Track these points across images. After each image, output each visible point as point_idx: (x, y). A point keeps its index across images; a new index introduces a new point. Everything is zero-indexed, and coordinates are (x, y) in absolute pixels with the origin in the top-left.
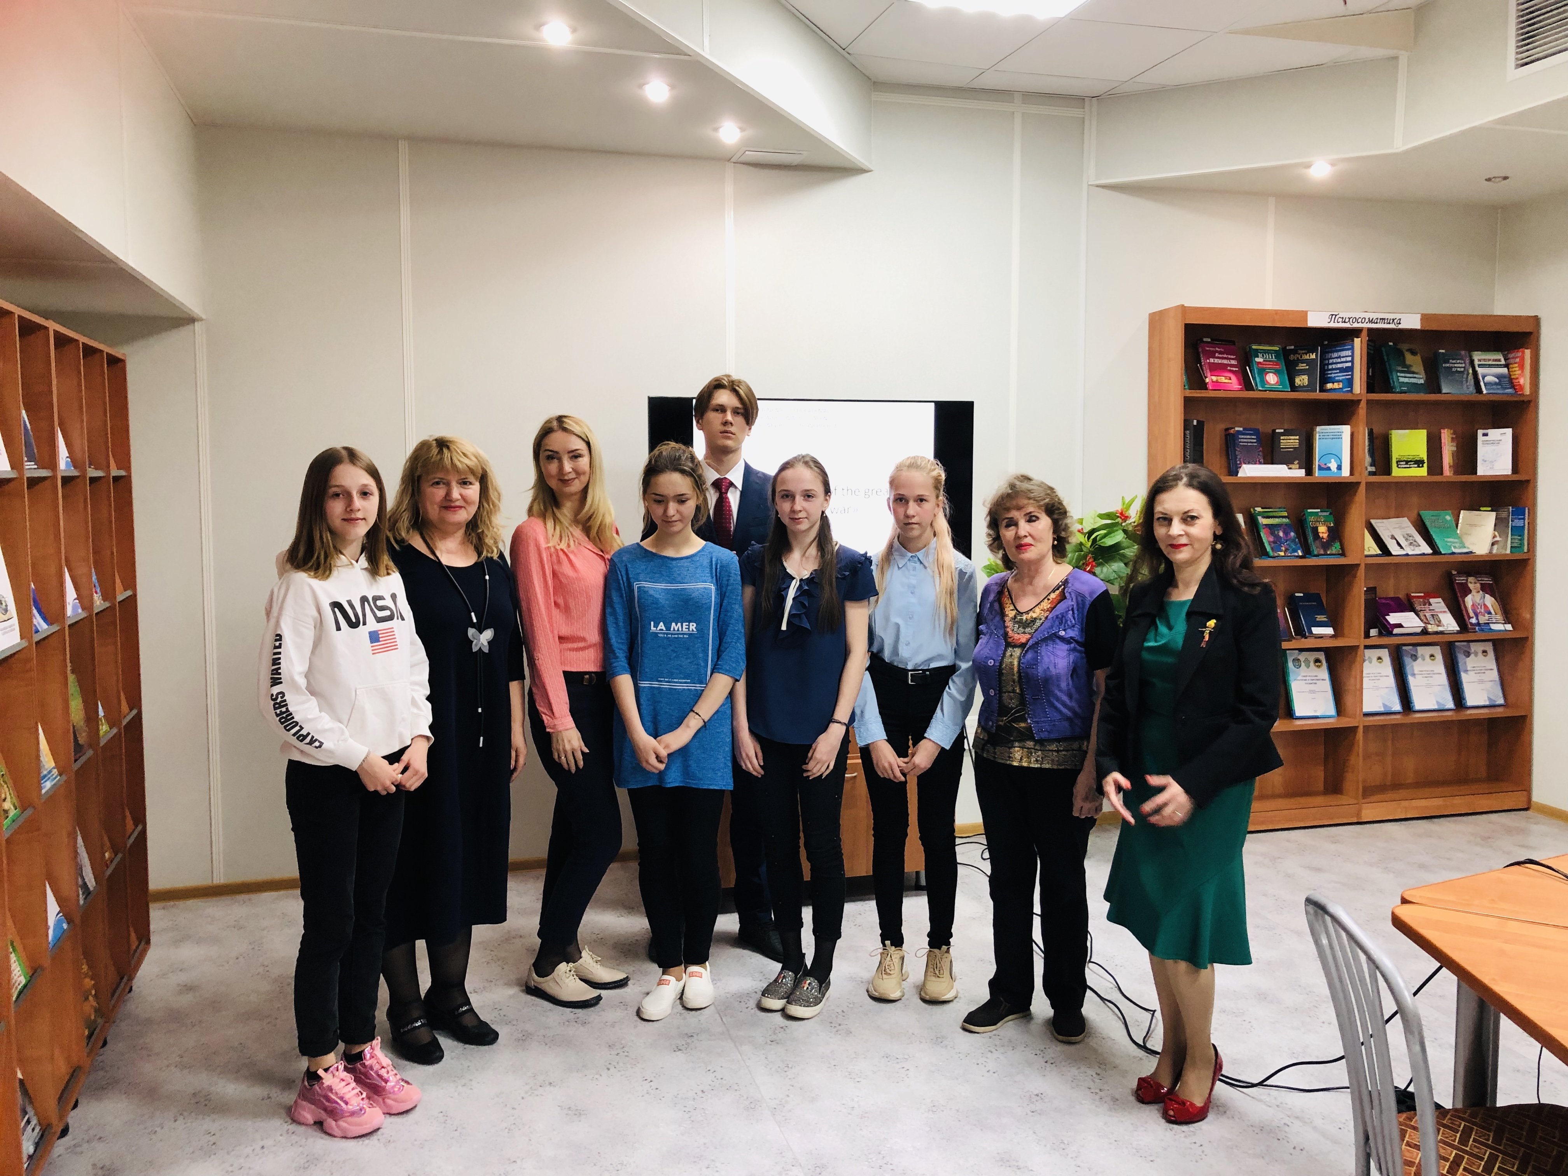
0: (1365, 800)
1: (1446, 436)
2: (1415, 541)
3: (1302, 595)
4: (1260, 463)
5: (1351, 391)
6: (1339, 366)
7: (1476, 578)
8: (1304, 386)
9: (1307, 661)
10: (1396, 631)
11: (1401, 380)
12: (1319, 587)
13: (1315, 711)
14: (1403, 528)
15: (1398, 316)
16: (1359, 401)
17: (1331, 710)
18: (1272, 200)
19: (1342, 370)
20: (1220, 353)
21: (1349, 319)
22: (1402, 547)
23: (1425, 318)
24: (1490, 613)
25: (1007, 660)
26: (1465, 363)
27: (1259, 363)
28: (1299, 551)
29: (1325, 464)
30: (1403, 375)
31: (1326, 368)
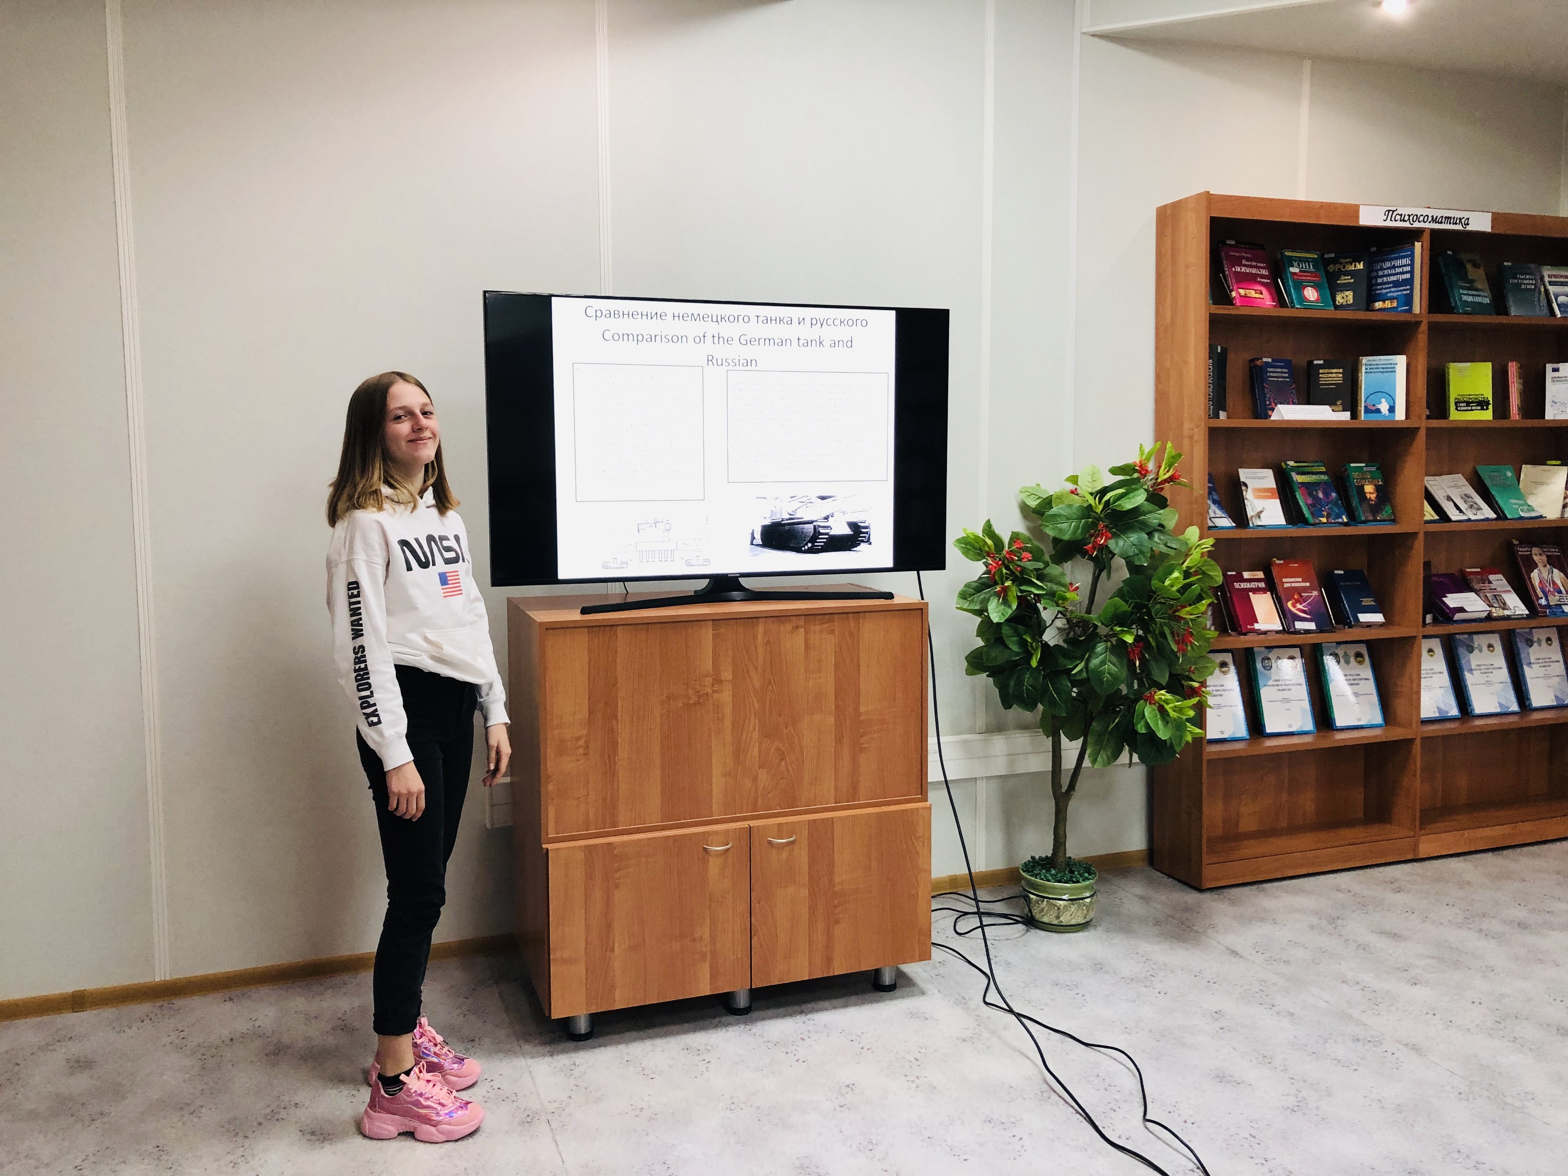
0: (1424, 830)
1: (1513, 369)
2: (1476, 504)
3: (1346, 572)
4: (1294, 403)
5: (1410, 311)
6: (1394, 278)
7: (1542, 548)
8: (1348, 305)
9: (1346, 655)
10: (1458, 616)
11: (1465, 298)
12: (1363, 562)
13: (1358, 720)
14: (1459, 486)
15: (1465, 215)
16: (1419, 323)
17: (1377, 719)
18: (1307, 65)
19: (1396, 284)
20: (1248, 259)
21: (1409, 216)
22: (1461, 511)
23: (1496, 218)
24: (1560, 592)
26: (1535, 279)
27: (1295, 273)
28: (1344, 517)
29: (1374, 405)
30: (1465, 292)
31: (1374, 281)
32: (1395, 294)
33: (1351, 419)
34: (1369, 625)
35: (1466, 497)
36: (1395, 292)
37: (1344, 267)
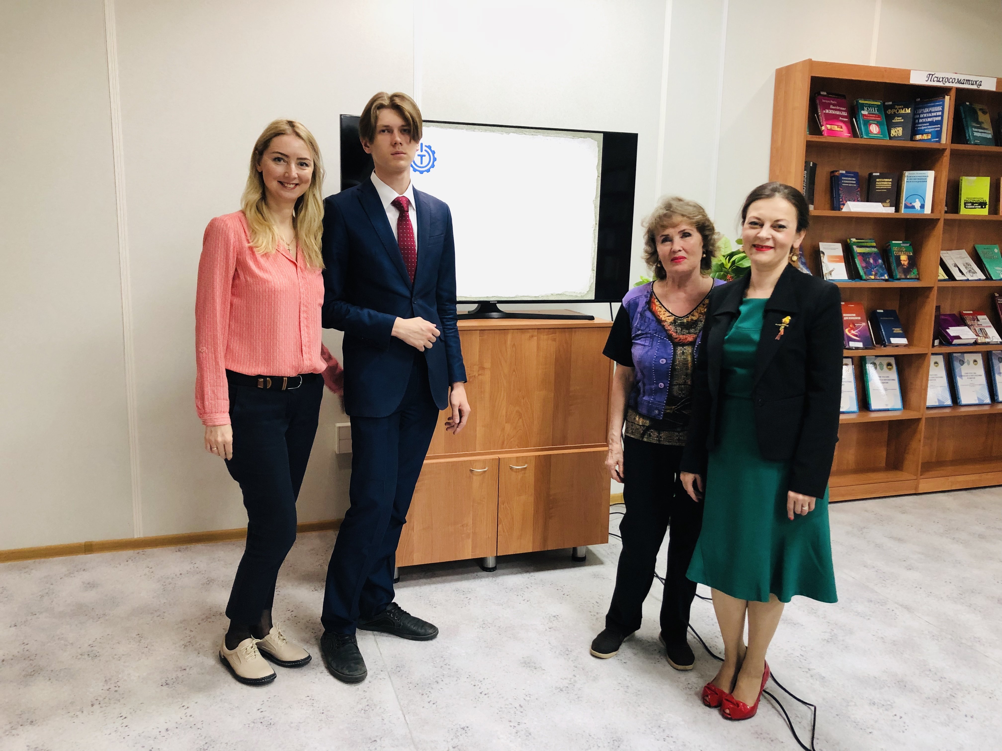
0: (922, 477)
2: (973, 269)
3: (882, 311)
4: (858, 201)
5: (939, 142)
6: (930, 120)
8: (898, 137)
9: (881, 364)
10: (955, 342)
11: (976, 134)
12: (894, 305)
13: (887, 405)
14: (964, 258)
15: (980, 79)
16: (944, 150)
17: (898, 404)
19: (932, 123)
20: (834, 105)
21: (943, 78)
22: (963, 274)
23: (999, 81)
27: (864, 115)
28: (886, 275)
29: (911, 203)
30: (976, 130)
31: (917, 121)
32: (930, 130)
33: (895, 212)
34: (897, 346)
35: (967, 265)
36: (931, 129)
37: (898, 111)
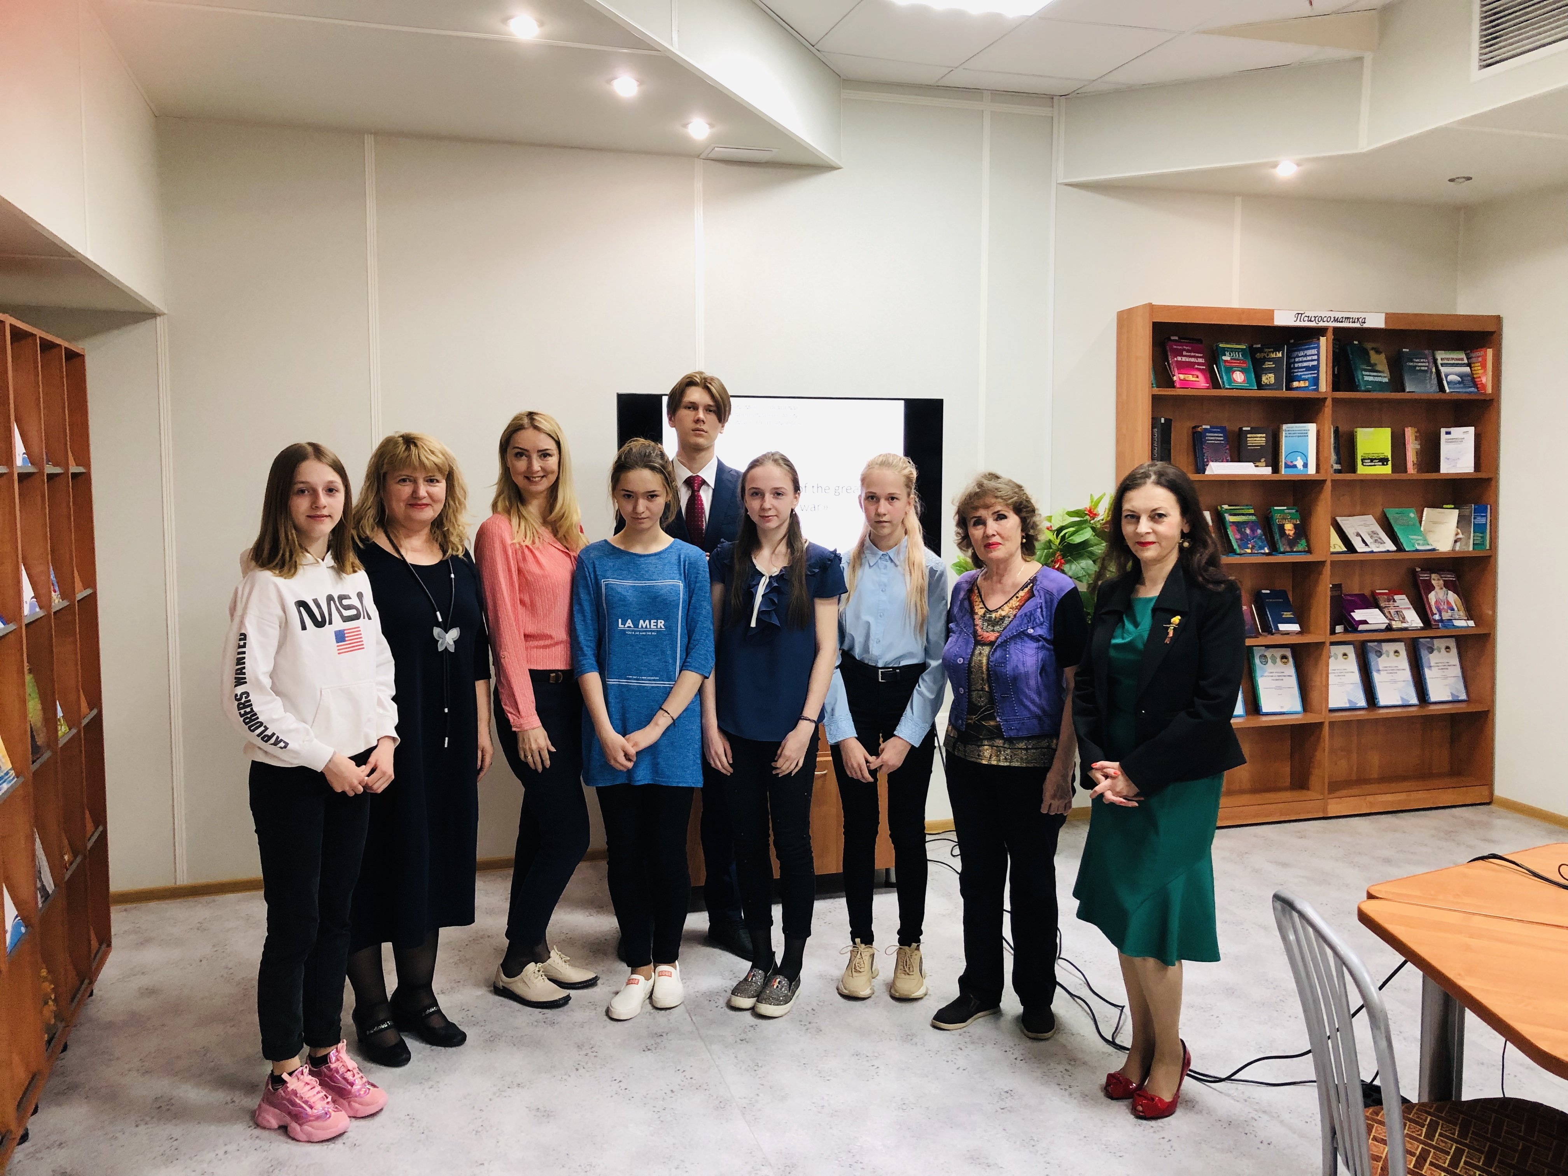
0: (1331, 796)
1: (1410, 434)
2: (1380, 539)
3: (1268, 592)
4: (1227, 461)
5: (1317, 390)
6: (1305, 364)
7: (1440, 575)
8: (1270, 385)
9: (1274, 659)
10: (1361, 627)
11: (1366, 378)
12: (1285, 583)
13: (1282, 707)
14: (1368, 525)
15: (1362, 315)
16: (1326, 399)
17: (1297, 706)
18: (1238, 200)
19: (1308, 368)
20: (1188, 351)
21: (1315, 317)
22: (1366, 545)
23: (1389, 317)
24: (1453, 610)
25: (976, 658)
26: (1428, 362)
27: (1226, 361)
28: (1266, 548)
29: (1292, 462)
30: (1368, 373)
31: (1292, 366)
32: (1306, 377)
33: (1273, 473)
34: (1287, 633)
35: (1373, 534)
36: (1309, 375)
37: (1267, 355)
